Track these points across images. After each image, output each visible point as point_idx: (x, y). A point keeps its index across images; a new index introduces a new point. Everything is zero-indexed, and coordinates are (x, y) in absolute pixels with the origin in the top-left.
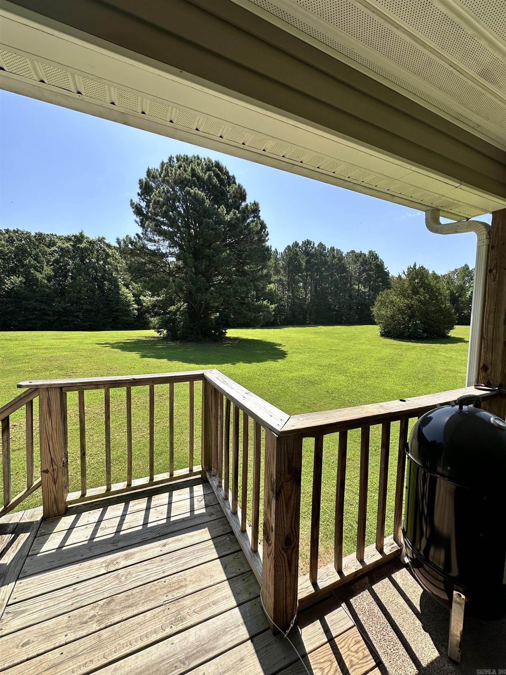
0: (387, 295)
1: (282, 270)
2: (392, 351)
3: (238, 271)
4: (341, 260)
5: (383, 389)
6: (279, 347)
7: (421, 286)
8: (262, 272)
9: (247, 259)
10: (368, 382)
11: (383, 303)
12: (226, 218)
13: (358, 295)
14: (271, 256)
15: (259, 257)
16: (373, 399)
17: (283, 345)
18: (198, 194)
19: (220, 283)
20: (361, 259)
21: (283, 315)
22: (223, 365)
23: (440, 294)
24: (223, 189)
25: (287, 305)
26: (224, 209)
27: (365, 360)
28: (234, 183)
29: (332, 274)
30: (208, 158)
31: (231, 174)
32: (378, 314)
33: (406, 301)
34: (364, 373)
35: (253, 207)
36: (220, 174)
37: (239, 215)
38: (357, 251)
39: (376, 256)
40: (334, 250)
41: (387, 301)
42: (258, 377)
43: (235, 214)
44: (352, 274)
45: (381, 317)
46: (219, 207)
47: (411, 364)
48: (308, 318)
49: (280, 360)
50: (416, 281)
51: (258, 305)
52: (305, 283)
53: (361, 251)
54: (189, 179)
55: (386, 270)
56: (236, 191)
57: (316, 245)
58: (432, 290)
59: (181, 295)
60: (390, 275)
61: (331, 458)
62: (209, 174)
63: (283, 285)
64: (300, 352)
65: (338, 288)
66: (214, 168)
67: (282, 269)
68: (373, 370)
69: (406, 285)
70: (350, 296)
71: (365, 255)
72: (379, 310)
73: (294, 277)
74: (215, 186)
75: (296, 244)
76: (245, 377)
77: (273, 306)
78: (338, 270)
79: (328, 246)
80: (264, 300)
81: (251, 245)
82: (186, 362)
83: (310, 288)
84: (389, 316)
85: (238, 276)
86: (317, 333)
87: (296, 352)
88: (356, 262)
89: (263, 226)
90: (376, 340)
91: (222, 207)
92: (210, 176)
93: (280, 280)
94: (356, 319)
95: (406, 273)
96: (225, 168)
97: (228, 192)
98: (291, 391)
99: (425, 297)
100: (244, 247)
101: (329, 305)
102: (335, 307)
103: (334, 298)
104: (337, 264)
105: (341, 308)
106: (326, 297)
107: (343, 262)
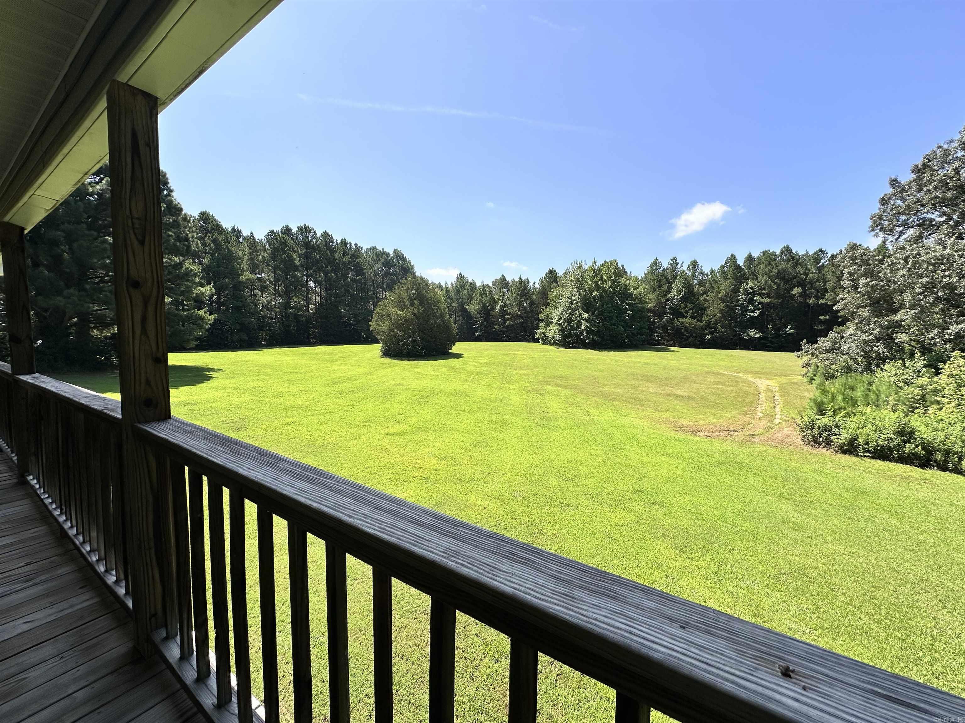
0: (385, 306)
7: (417, 298)
20: (382, 259)
29: (343, 275)
33: (402, 314)
38: (379, 248)
39: (403, 257)
40: (346, 244)
41: (385, 313)
44: (371, 278)
50: (413, 292)
53: (384, 249)
57: (318, 234)
58: (428, 302)
65: (352, 295)
69: (403, 296)
71: (388, 255)
75: (287, 230)
77: (211, 317)
79: (337, 238)
84: (390, 332)
88: (377, 262)
101: (341, 318)
102: (349, 319)
103: (347, 308)
104: (349, 263)
105: (358, 322)
106: (337, 307)
107: (357, 261)
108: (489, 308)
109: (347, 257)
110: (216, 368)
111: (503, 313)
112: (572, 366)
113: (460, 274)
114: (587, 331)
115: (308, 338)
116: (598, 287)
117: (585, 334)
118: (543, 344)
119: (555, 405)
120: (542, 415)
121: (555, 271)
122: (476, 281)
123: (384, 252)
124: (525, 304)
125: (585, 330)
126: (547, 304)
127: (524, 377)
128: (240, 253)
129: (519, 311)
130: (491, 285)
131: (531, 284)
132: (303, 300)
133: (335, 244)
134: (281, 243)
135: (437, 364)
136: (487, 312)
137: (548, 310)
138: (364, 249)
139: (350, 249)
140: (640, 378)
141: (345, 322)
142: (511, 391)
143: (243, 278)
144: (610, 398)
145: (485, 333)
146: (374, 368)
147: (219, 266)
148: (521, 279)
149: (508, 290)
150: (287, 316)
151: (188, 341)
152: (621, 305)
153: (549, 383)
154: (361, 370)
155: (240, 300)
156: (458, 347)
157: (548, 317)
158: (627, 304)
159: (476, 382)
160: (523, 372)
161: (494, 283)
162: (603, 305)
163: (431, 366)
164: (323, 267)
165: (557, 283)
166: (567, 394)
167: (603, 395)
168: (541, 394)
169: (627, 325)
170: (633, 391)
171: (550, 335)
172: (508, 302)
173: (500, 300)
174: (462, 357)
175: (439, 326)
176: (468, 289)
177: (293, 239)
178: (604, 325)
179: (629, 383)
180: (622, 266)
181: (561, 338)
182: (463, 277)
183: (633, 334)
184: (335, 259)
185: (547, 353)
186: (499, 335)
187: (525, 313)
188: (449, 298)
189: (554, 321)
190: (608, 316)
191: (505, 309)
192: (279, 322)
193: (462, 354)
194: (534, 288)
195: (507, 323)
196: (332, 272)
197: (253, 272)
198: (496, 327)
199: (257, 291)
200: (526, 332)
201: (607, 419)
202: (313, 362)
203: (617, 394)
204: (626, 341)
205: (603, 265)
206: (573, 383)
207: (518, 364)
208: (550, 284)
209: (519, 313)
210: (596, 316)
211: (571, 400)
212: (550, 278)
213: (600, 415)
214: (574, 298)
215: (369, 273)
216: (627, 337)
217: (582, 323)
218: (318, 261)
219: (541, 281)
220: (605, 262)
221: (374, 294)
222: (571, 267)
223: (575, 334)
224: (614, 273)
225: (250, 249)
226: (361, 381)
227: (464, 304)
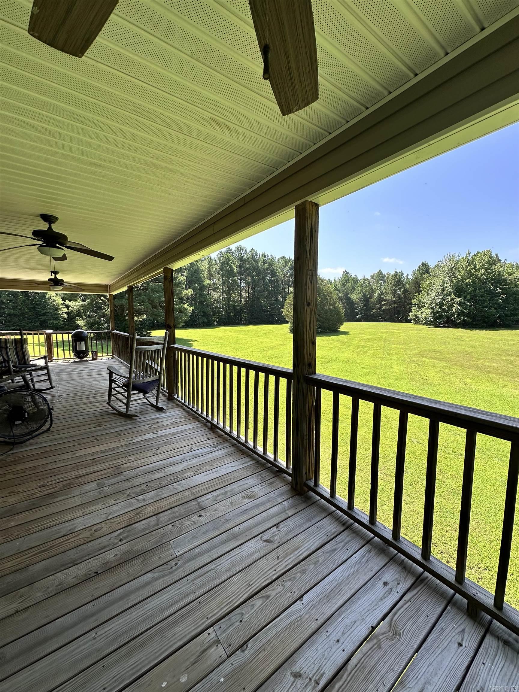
29: (263, 278)
32: (286, 314)
40: (265, 256)
57: (248, 251)
65: (269, 291)
78: (270, 274)
79: (260, 252)
101: (262, 306)
102: (267, 308)
103: (266, 300)
104: (267, 268)
105: (272, 309)
106: (259, 299)
107: (273, 267)
108: (368, 296)
109: (266, 265)
110: (194, 339)
111: (380, 300)
112: (445, 343)
113: (345, 271)
114: (458, 313)
115: (241, 320)
116: (470, 275)
117: (456, 316)
118: (415, 324)
119: (433, 374)
120: (422, 381)
121: (427, 264)
122: (358, 276)
123: (290, 259)
124: (399, 292)
125: (456, 312)
126: (419, 292)
127: (402, 350)
128: (203, 268)
129: (394, 297)
130: (370, 278)
131: (405, 276)
132: (238, 295)
133: (258, 256)
134: (226, 259)
135: (331, 339)
136: (366, 300)
137: (420, 296)
138: (277, 258)
139: (268, 259)
140: (516, 354)
141: (264, 309)
142: (393, 361)
143: (205, 283)
144: (484, 370)
145: (364, 315)
146: (287, 341)
147: (192, 277)
148: (396, 272)
149: (385, 282)
150: (229, 306)
151: (179, 323)
152: (494, 289)
153: (425, 356)
154: (279, 342)
155: (203, 297)
156: (345, 327)
157: (420, 302)
158: (500, 289)
159: (363, 353)
160: (401, 346)
161: (372, 277)
162: (475, 290)
163: (326, 341)
164: (250, 273)
165: (429, 273)
166: (442, 366)
167: (477, 367)
168: (419, 365)
169: (499, 307)
170: (509, 366)
171: (422, 316)
172: (384, 291)
173: (378, 289)
174: (349, 334)
175: (331, 311)
176: (351, 282)
177: (233, 256)
178: (475, 307)
179: (504, 358)
180: (496, 255)
181: (432, 320)
182: (348, 273)
183: (507, 315)
184: (258, 267)
185: (420, 332)
186: (376, 317)
187: (399, 299)
188: (337, 290)
189: (426, 305)
190: (480, 300)
191: (382, 296)
192: (224, 310)
193: (348, 332)
194: (407, 279)
195: (384, 308)
196: (256, 276)
197: (210, 279)
198: (374, 311)
199: (212, 291)
200: (399, 314)
201: (484, 388)
202: (247, 337)
203: (493, 368)
204: (498, 321)
205: (475, 255)
206: (448, 356)
207: (395, 340)
208: (422, 275)
209: (394, 299)
210: (468, 300)
211: (447, 371)
212: (422, 269)
213: (477, 384)
214: (445, 285)
215: (280, 274)
216: (499, 317)
217: (454, 306)
218: (248, 269)
219: (414, 273)
220: (478, 253)
221: (283, 289)
222: (444, 260)
223: (446, 316)
224: (488, 262)
225: (208, 264)
226: (279, 350)
227: (348, 294)
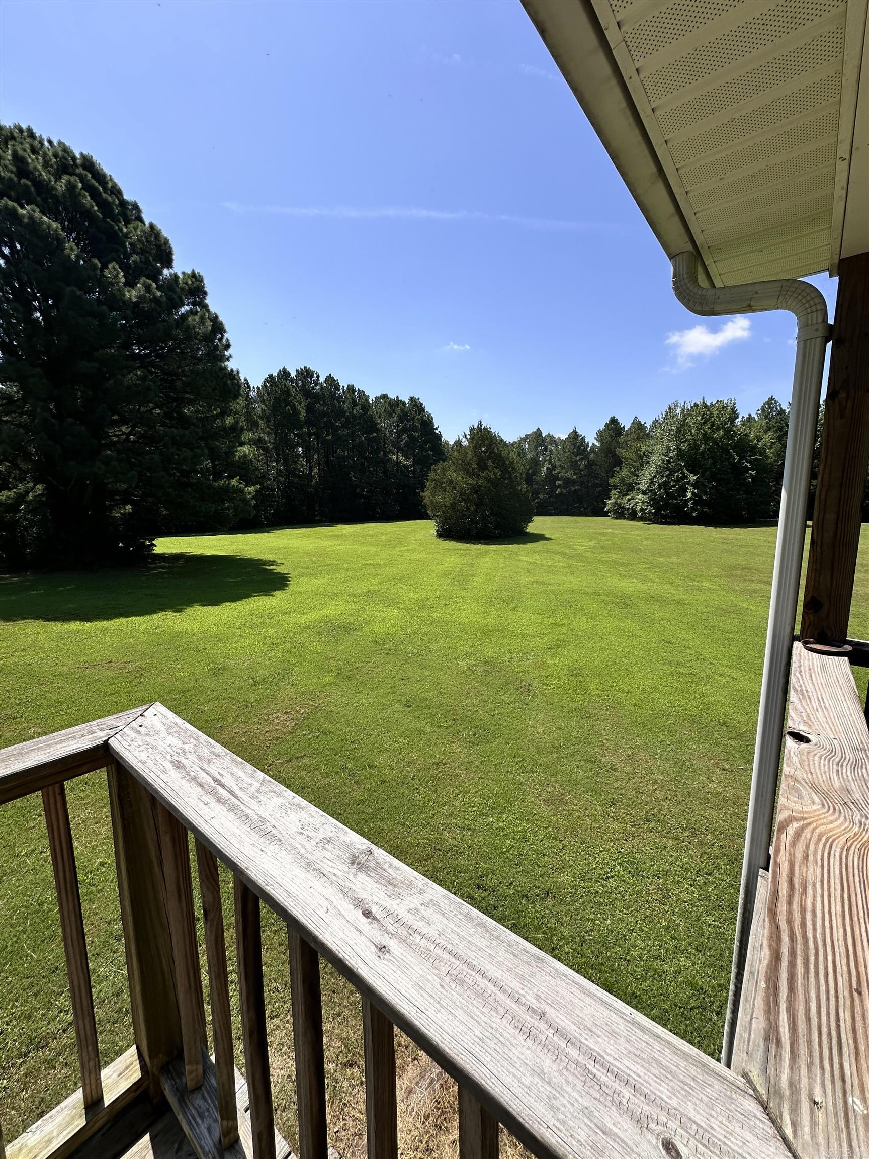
0: (444, 470)
1: (261, 422)
2: (458, 560)
3: (167, 415)
4: (367, 410)
5: (459, 624)
6: (271, 568)
7: (489, 458)
8: (223, 421)
9: (188, 393)
10: (435, 615)
11: (438, 484)
12: (128, 295)
13: (398, 471)
14: (239, 389)
15: (214, 390)
16: (448, 643)
17: (279, 562)
18: (42, 223)
19: (127, 439)
20: (398, 411)
21: (271, 506)
22: (155, 616)
23: (514, 469)
24: (112, 227)
25: (278, 488)
26: (118, 273)
27: (423, 578)
28: (140, 219)
29: (353, 433)
30: (60, 143)
31: (127, 196)
32: (432, 502)
33: (470, 481)
34: (425, 600)
35: (190, 282)
36: (98, 189)
37: (159, 294)
38: (392, 396)
39: (421, 406)
40: (354, 391)
41: (445, 481)
42: (238, 632)
43: (148, 288)
44: (385, 435)
45: (436, 506)
46: (105, 266)
47: (488, 578)
48: (317, 511)
49: (276, 592)
50: (483, 449)
51: (221, 488)
52: (307, 449)
53: (397, 397)
54: (10, 179)
55: (437, 431)
56: (146, 238)
57: (322, 380)
58: (504, 463)
59: (24, 466)
60: (442, 439)
61: (409, 769)
62: (69, 182)
63: (266, 450)
64: (313, 572)
65: (365, 459)
66: (80, 170)
67: (262, 418)
68: (438, 593)
69: (470, 455)
70: (385, 472)
71: (404, 404)
72: (434, 496)
73: (286, 435)
74: (87, 214)
75: (285, 374)
76: (211, 636)
77: (251, 489)
78: (363, 427)
79: (343, 383)
80: (231, 477)
81: (194, 364)
82: (55, 619)
83: (316, 457)
84: (447, 504)
85: (170, 427)
86: (337, 536)
87: (304, 575)
88: (390, 415)
89: (218, 327)
90: (433, 544)
91: (114, 268)
92: (71, 187)
93: (260, 440)
94: (398, 510)
95: (468, 437)
96: (111, 180)
97: (126, 236)
98: (310, 651)
99: (495, 474)
100: (179, 367)
101: (353, 488)
102: (362, 490)
103: (359, 475)
104: (361, 415)
105: (373, 493)
106: (347, 473)
107: (367, 413)
108: (530, 472)
114: (694, 500)
116: (706, 439)
117: (691, 505)
121: (617, 420)
123: (398, 401)
124: (581, 466)
125: (691, 498)
126: (619, 465)
129: (574, 474)
133: (341, 391)
138: (373, 397)
139: (358, 397)
141: (358, 493)
152: (739, 462)
158: (747, 461)
161: (527, 439)
162: (715, 464)
169: (749, 490)
171: (630, 506)
178: (717, 491)
181: (653, 511)
184: (343, 411)
186: (544, 507)
187: (581, 477)
190: (722, 479)
191: (554, 472)
194: (592, 444)
195: (558, 491)
198: (541, 496)
200: (581, 502)
204: (744, 512)
209: (575, 477)
210: (707, 479)
212: (612, 430)
214: (671, 454)
216: (745, 507)
217: (687, 489)
219: (601, 436)
223: (675, 504)
